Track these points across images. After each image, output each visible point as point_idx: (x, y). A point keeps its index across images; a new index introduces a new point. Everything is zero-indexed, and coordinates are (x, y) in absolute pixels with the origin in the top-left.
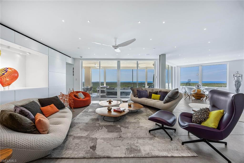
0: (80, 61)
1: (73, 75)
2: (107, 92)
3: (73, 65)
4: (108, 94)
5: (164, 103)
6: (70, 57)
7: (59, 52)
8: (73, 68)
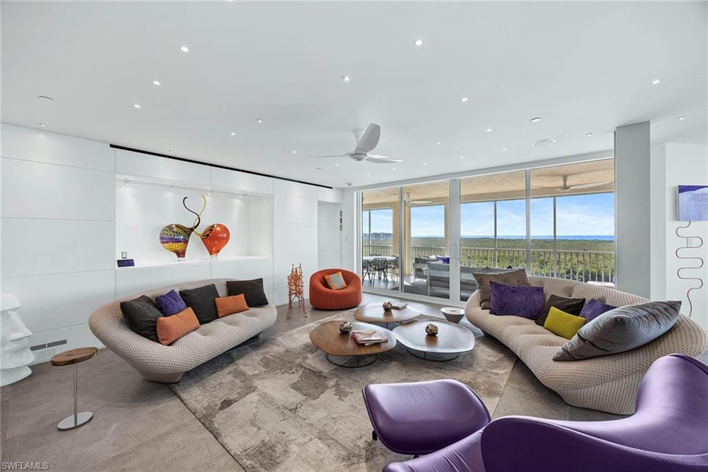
0: (355, 193)
1: (341, 229)
2: (430, 276)
3: (341, 204)
4: (435, 282)
5: (557, 359)
6: (331, 188)
7: (300, 182)
8: (341, 212)
